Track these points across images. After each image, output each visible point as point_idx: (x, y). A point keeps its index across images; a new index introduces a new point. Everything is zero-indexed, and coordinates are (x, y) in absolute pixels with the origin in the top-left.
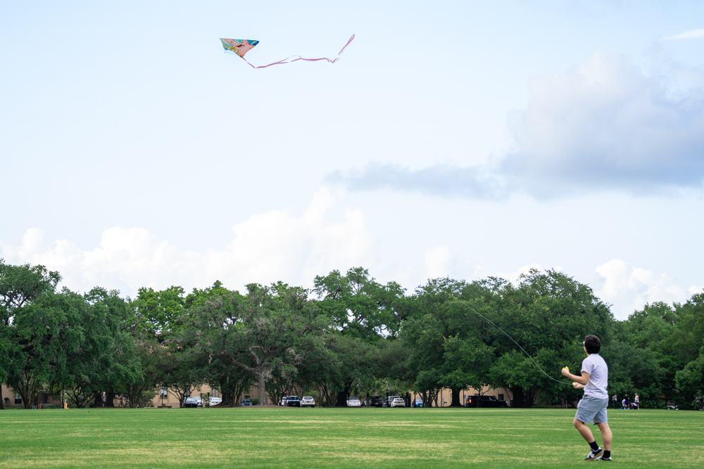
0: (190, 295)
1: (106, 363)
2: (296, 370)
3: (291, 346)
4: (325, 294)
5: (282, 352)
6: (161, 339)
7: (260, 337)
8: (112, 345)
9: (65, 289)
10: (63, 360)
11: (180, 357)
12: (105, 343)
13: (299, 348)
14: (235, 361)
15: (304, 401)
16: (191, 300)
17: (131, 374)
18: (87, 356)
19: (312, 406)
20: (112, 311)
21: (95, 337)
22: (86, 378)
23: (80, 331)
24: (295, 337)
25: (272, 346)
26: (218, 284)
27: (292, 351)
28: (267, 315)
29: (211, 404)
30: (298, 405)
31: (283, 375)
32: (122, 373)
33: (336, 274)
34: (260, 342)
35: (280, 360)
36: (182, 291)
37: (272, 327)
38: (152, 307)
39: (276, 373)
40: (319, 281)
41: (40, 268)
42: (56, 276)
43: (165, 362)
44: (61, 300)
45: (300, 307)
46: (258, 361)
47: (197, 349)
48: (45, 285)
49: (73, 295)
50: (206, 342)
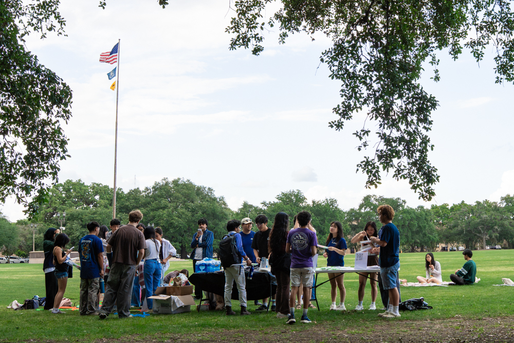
0: (452, 207)
1: (425, 235)
2: (498, 235)
3: (496, 225)
4: (505, 204)
5: (492, 228)
6: (443, 224)
7: (483, 223)
8: (427, 228)
9: (407, 206)
10: (410, 234)
11: (452, 231)
12: (425, 227)
13: (499, 226)
14: (473, 232)
15: (497, 247)
16: (452, 209)
17: (434, 238)
18: (417, 232)
19: (500, 249)
20: (426, 214)
21: (421, 225)
22: (418, 241)
23: (416, 223)
24: (497, 222)
25: (488, 226)
26: (463, 202)
27: (496, 227)
28: (486, 213)
29: (460, 249)
30: (495, 248)
31: (493, 237)
32: (431, 238)
33: (509, 196)
34: (483, 225)
35: (491, 231)
36: (448, 205)
37: (488, 218)
38: (437, 212)
39: (490, 236)
40: (502, 199)
41: (399, 199)
42: (404, 202)
43: (446, 234)
44: (408, 211)
45: (498, 210)
46: (482, 232)
47: (459, 228)
48: (401, 205)
49: (411, 209)
50: (462, 225)
